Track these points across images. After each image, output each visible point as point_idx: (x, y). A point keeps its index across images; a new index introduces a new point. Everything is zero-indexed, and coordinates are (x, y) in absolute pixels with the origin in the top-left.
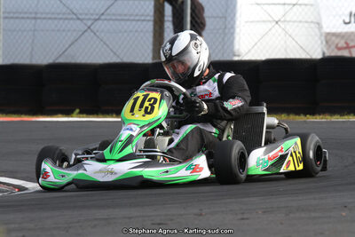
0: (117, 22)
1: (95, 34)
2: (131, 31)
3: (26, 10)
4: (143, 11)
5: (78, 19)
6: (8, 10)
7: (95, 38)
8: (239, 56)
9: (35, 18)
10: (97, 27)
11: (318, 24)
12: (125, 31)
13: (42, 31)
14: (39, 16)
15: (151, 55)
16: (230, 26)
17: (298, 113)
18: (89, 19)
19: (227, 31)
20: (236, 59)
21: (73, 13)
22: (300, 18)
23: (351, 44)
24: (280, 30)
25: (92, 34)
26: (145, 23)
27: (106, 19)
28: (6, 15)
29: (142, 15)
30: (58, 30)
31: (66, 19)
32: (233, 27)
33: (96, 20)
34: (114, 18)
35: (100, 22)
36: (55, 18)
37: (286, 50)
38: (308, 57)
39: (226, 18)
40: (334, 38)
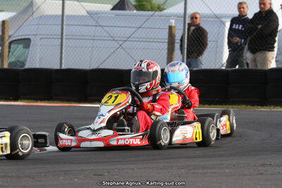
1: (124, 50)
3: (79, 34)
4: (159, 35)
5: (114, 40)
9: (86, 39)
18: (121, 40)
19: (218, 50)
26: (161, 44)
27: (131, 41)
30: (104, 47)
31: (106, 40)
33: (125, 41)
39: (217, 41)
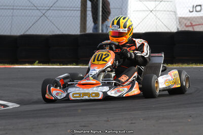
0: (60, 11)
1: (47, 18)
2: (68, 16)
3: (8, 4)
7: (47, 20)
9: (13, 9)
10: (48, 14)
11: (175, 12)
12: (64, 16)
13: (16, 16)
14: (15, 8)
15: (79, 30)
16: (124, 14)
18: (44, 10)
21: (36, 7)
22: (165, 9)
23: (194, 24)
24: (153, 16)
26: (75, 11)
27: (53, 10)
29: (74, 7)
31: (31, 9)
33: (48, 10)
34: (58, 9)
35: (50, 11)
37: (156, 27)
38: (169, 31)
39: (122, 9)
40: (183, 20)
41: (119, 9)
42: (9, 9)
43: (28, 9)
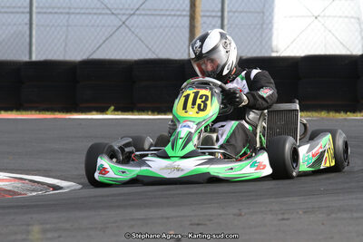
0: (152, 18)
1: (130, 29)
2: (167, 27)
3: (59, 5)
4: (178, 6)
6: (41, 5)
8: (277, 52)
9: (68, 13)
10: (133, 22)
11: (358, 19)
12: (161, 27)
13: (75, 26)
15: (187, 51)
16: (267, 22)
17: (337, 110)
18: (124, 14)
19: (265, 26)
20: (274, 55)
21: (108, 8)
25: (127, 30)
26: (180, 18)
27: (140, 15)
28: (39, 10)
30: (93, 26)
31: (100, 14)
32: (271, 22)
33: (134, 14)
34: (149, 13)
35: (135, 17)
36: (90, 14)
37: (325, 46)
38: (348, 53)
39: (263, 13)
41: (258, 13)
42: (61, 13)
43: (95, 14)
